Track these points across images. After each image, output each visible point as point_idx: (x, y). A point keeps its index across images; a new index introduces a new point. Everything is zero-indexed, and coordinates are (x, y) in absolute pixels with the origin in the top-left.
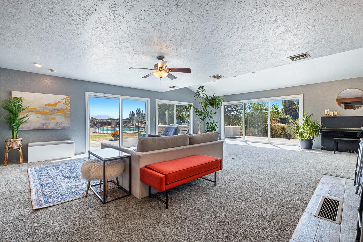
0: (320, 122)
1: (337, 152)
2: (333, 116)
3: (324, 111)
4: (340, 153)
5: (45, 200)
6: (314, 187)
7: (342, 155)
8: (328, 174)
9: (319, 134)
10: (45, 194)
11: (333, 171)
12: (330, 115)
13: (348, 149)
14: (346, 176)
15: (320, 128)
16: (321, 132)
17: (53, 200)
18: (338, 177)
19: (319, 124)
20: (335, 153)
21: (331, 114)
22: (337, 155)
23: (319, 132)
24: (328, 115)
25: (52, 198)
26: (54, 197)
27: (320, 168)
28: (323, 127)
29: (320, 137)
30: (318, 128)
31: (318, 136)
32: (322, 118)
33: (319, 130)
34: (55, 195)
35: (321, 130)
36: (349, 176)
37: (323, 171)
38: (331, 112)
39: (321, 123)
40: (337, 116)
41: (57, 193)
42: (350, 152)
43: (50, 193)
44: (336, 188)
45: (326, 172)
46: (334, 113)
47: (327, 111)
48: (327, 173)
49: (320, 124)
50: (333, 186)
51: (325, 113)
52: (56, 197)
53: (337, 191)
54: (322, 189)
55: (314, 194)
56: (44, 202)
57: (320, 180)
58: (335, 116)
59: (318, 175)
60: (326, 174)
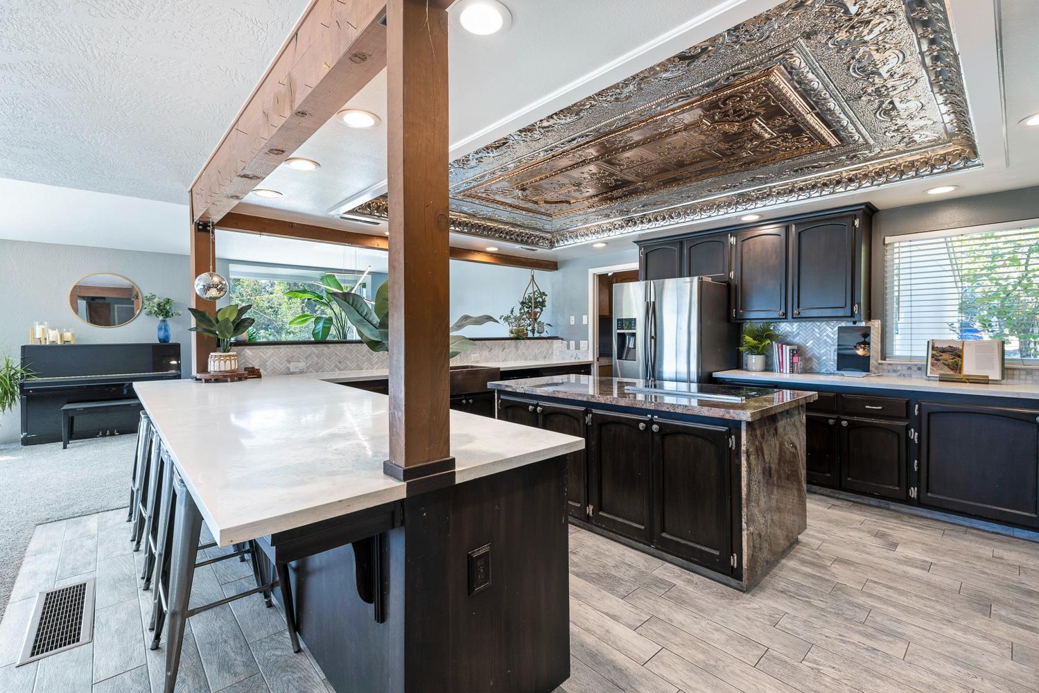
0: (19, 361)
1: (72, 444)
2: (59, 343)
3: (33, 329)
4: (79, 442)
6: (10, 578)
7: (85, 448)
8: (50, 521)
9: (13, 399)
11: (63, 504)
12: (50, 340)
13: (100, 430)
14: (98, 506)
15: (17, 379)
16: (22, 392)
18: (79, 516)
19: (14, 366)
20: (65, 447)
21: (53, 337)
22: (72, 450)
23: (13, 394)
24: (46, 339)
27: (23, 511)
28: (28, 376)
29: (17, 407)
30: (10, 380)
31: (10, 405)
32: (24, 348)
33: (16, 388)
35: (22, 386)
36: (105, 503)
37: (34, 514)
38: (54, 331)
39: (23, 365)
40: (72, 343)
42: (104, 435)
44: (76, 550)
45: (44, 516)
46: (61, 336)
47: (43, 329)
48: (48, 517)
49: (19, 367)
50: (67, 550)
51: (34, 334)
53: (79, 558)
54: (35, 574)
55: (11, 601)
57: (26, 547)
58: (66, 344)
59: (21, 534)
60: (47, 521)
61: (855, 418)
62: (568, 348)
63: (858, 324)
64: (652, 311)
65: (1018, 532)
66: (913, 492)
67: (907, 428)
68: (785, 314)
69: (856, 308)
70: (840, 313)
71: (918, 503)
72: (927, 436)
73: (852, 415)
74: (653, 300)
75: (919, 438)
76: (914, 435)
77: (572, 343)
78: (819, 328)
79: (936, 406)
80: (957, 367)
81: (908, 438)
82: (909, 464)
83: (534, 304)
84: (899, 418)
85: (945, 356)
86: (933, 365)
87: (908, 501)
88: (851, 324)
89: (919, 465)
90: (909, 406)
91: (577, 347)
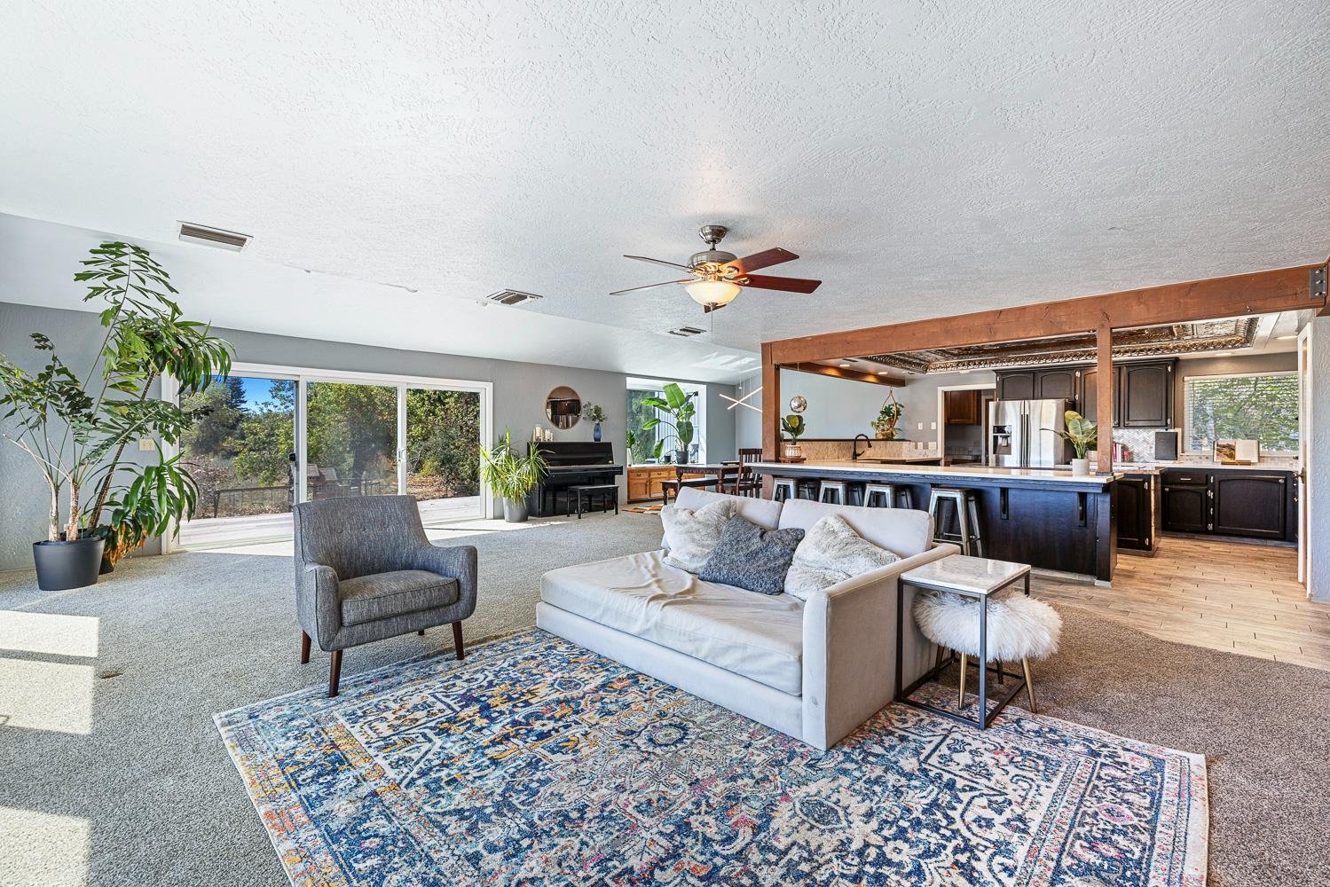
3: (535, 430)
5: (1158, 775)
10: (1147, 802)
17: (1133, 759)
21: (547, 436)
25: (1133, 767)
26: (1124, 768)
34: (1113, 772)
38: (547, 431)
41: (1102, 775)
43: (1127, 796)
47: (540, 430)
51: (536, 433)
52: (1117, 759)
56: (1166, 770)
61: (1173, 486)
62: (916, 448)
63: (1169, 431)
64: (1025, 421)
65: (1269, 542)
66: (1210, 527)
67: (1207, 490)
68: (1119, 424)
69: (1169, 421)
70: (1158, 423)
71: (1215, 533)
72: (1218, 494)
73: (1171, 484)
74: (1027, 413)
75: (1214, 495)
76: (1210, 494)
77: (920, 445)
78: (1138, 433)
79: (1224, 477)
80: (1232, 456)
81: (1207, 495)
82: (1209, 511)
83: (890, 415)
84: (1202, 485)
85: (1225, 450)
86: (1218, 455)
87: (1207, 532)
88: (1164, 431)
89: (1213, 511)
90: (1207, 478)
91: (926, 447)
